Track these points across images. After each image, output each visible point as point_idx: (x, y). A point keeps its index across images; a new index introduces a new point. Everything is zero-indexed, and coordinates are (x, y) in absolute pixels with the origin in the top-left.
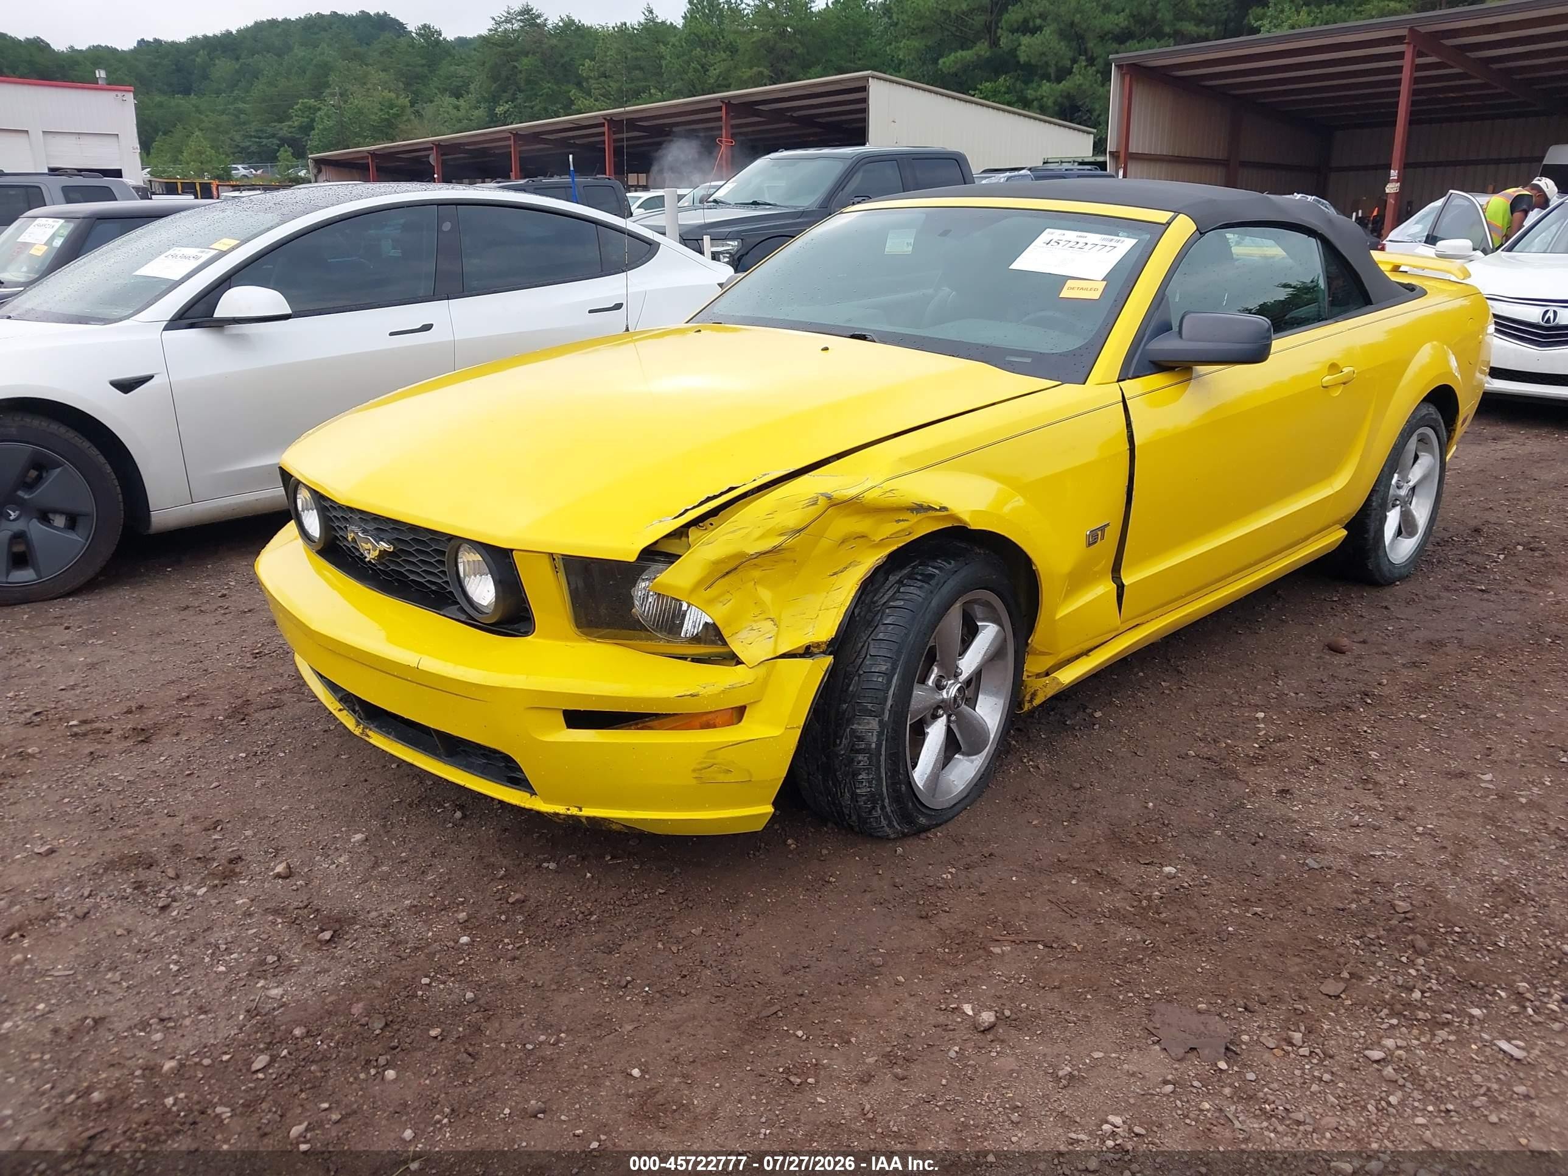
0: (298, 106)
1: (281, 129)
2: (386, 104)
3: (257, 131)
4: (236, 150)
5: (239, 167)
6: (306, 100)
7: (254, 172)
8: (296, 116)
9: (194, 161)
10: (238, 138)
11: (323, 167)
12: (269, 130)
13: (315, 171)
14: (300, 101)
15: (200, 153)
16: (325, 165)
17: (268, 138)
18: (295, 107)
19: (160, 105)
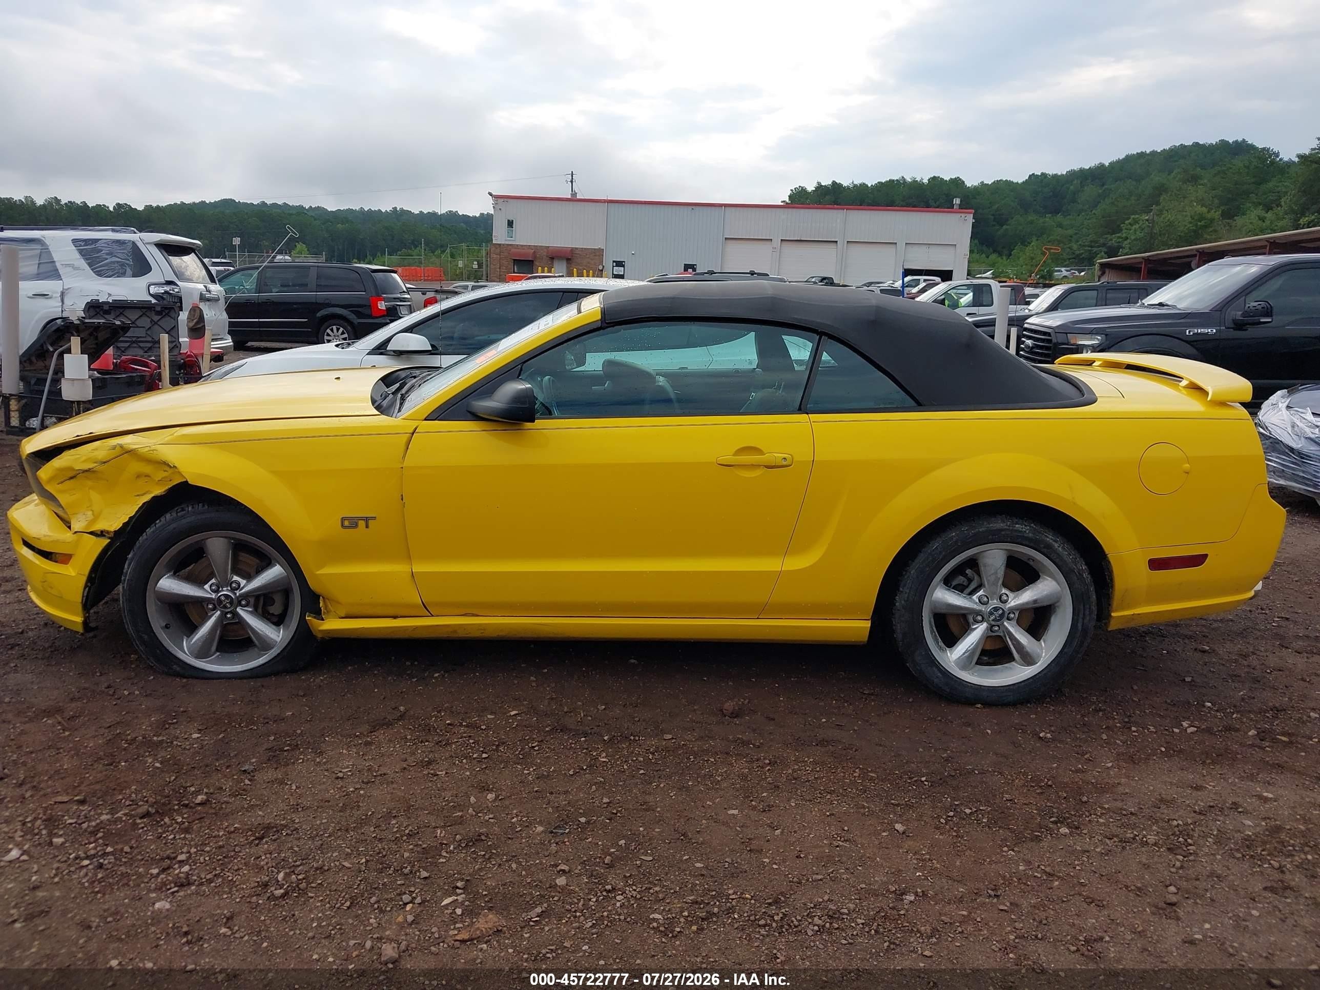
0: (1130, 221)
1: (1111, 240)
2: (1196, 218)
3: (1091, 241)
4: (1070, 257)
5: (1063, 269)
6: (1137, 216)
7: (1077, 274)
8: (1126, 229)
9: (1026, 265)
10: (1075, 247)
11: (1107, 271)
12: (1102, 241)
13: (1100, 273)
14: (1133, 216)
15: (1032, 259)
16: (1109, 268)
17: (1099, 247)
18: (1127, 222)
19: (1031, 222)
